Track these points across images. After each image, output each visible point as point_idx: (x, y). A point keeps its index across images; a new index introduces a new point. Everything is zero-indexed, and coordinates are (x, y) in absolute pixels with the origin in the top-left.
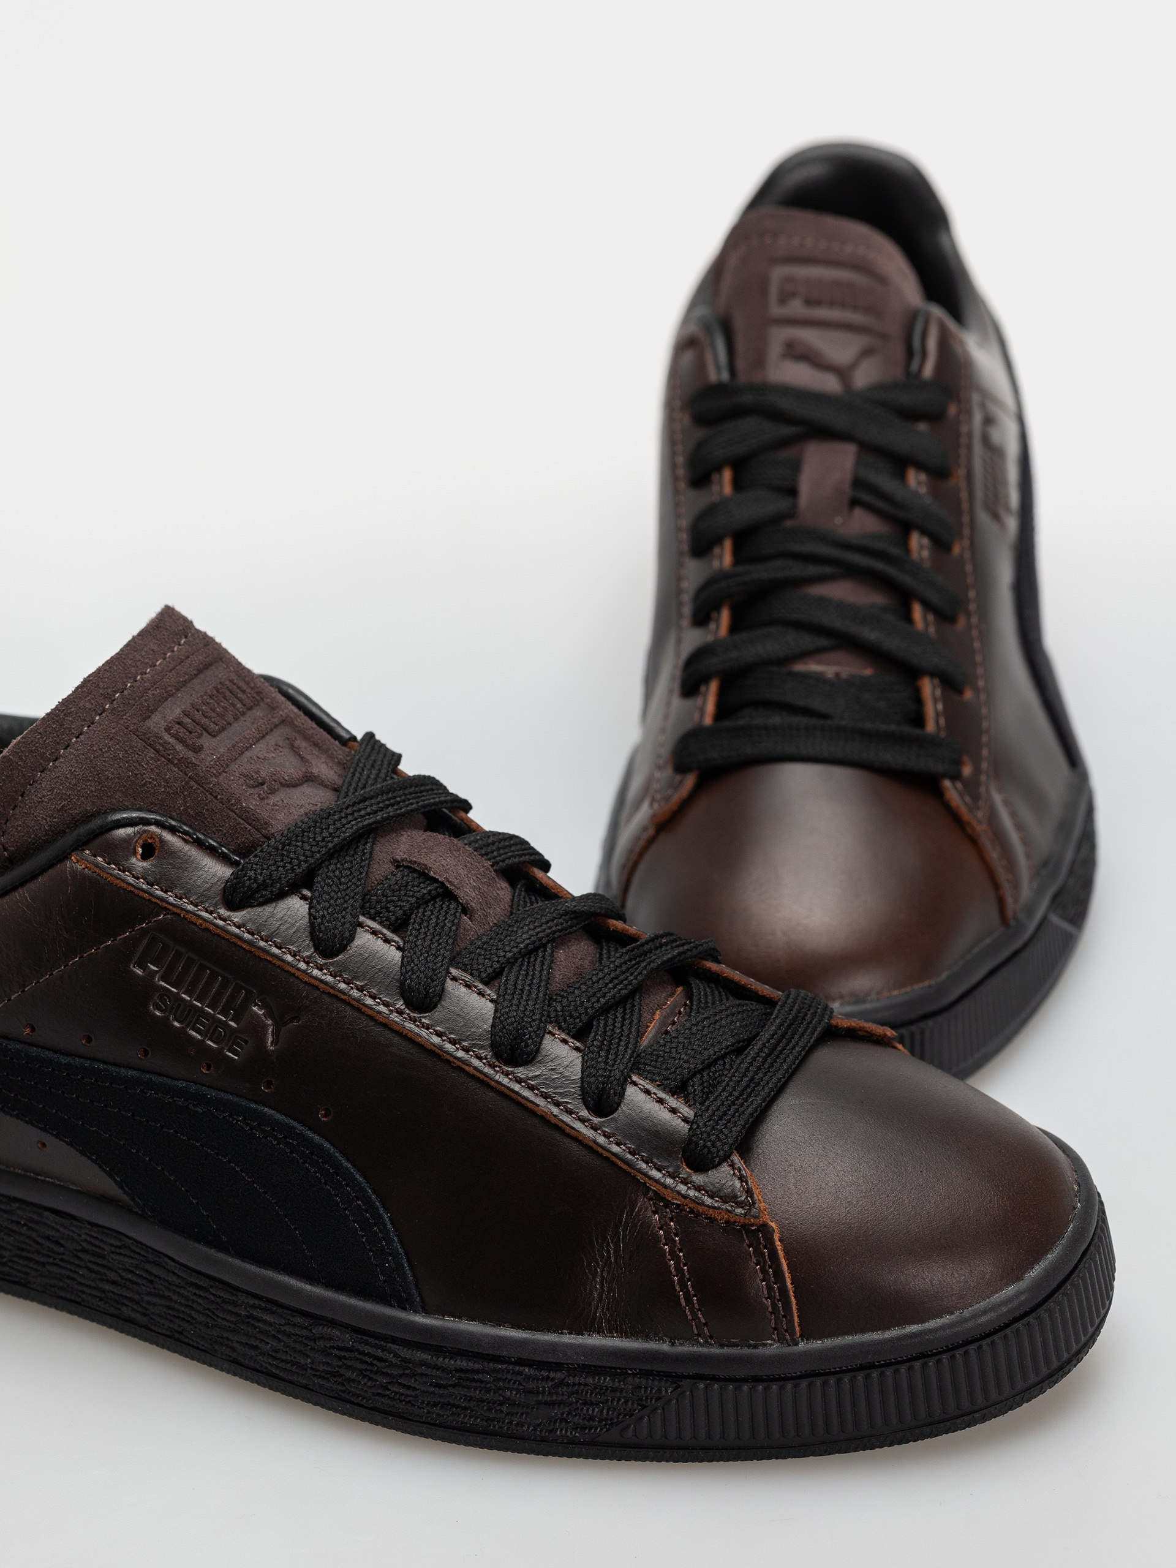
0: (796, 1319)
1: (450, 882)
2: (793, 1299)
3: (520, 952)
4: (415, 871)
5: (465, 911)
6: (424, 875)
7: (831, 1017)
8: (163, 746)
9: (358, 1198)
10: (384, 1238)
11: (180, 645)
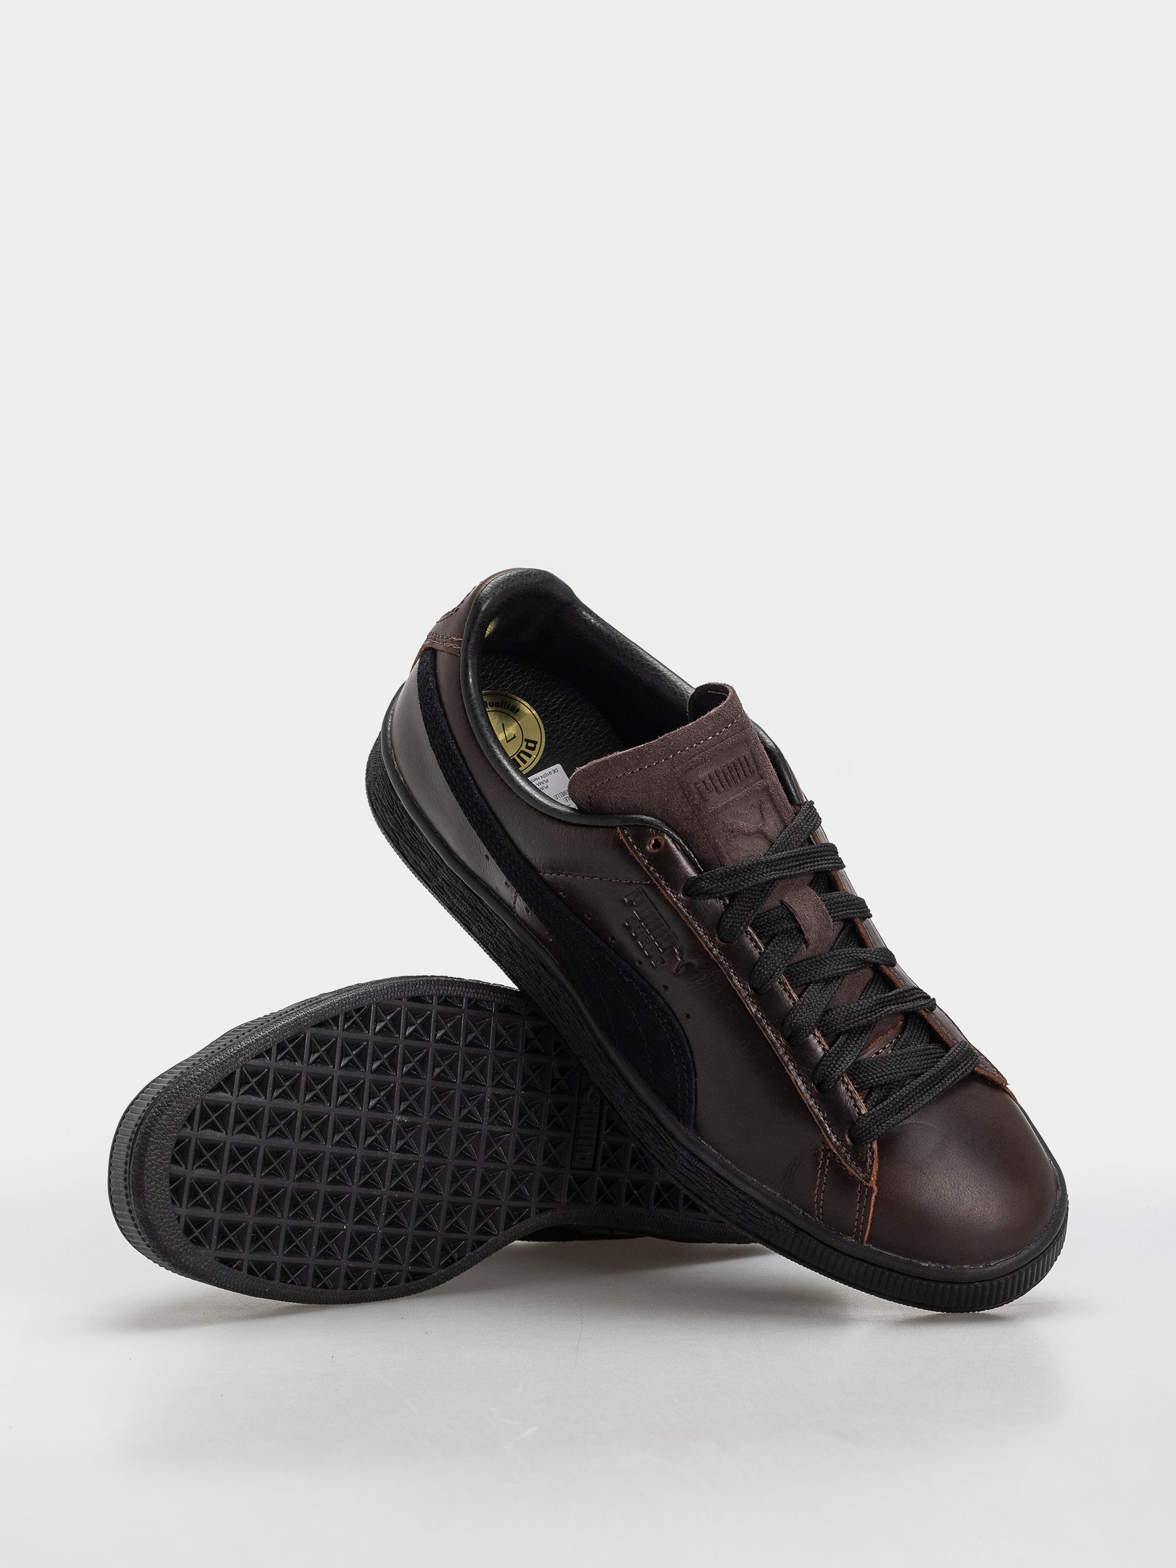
0: (867, 1234)
1: (804, 927)
2: (869, 1226)
3: (824, 978)
4: (789, 910)
5: (806, 942)
6: (792, 916)
7: (977, 1065)
8: (689, 792)
9: (684, 1064)
10: (688, 1089)
11: (727, 728)
